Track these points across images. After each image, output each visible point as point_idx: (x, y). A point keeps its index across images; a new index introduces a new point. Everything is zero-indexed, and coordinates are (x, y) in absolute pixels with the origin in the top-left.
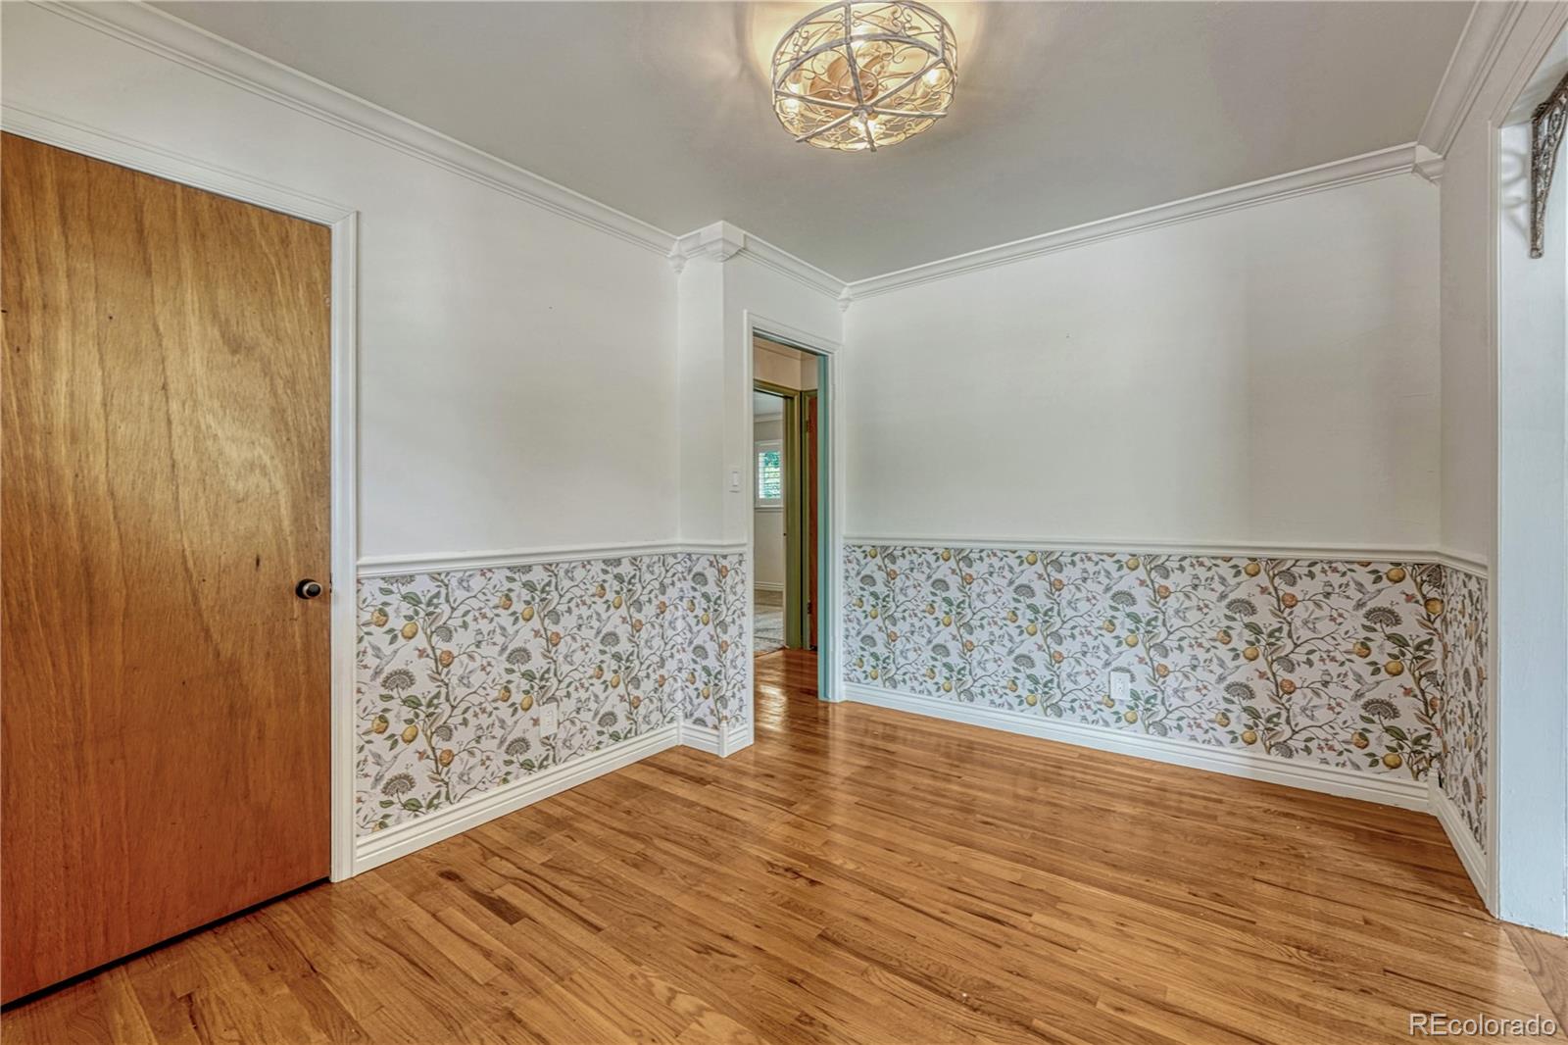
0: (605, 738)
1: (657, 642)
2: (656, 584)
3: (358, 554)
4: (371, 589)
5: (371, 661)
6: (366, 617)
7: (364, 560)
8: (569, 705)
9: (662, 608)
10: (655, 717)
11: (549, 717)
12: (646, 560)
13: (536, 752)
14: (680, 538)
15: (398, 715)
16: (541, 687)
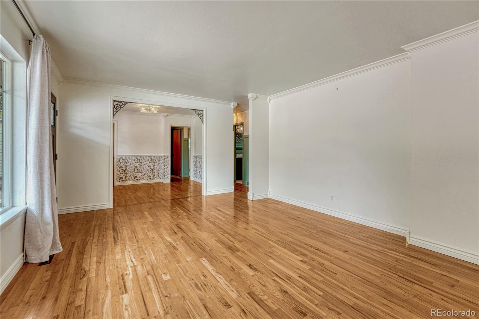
0: (149, 179)
1: (158, 168)
2: (158, 160)
3: (117, 154)
4: (118, 158)
5: (118, 165)
6: (118, 161)
7: (118, 155)
8: (143, 174)
9: (159, 164)
10: (158, 178)
11: (140, 175)
12: (156, 157)
13: (138, 178)
14: (162, 154)
15: (121, 171)
16: (139, 171)
